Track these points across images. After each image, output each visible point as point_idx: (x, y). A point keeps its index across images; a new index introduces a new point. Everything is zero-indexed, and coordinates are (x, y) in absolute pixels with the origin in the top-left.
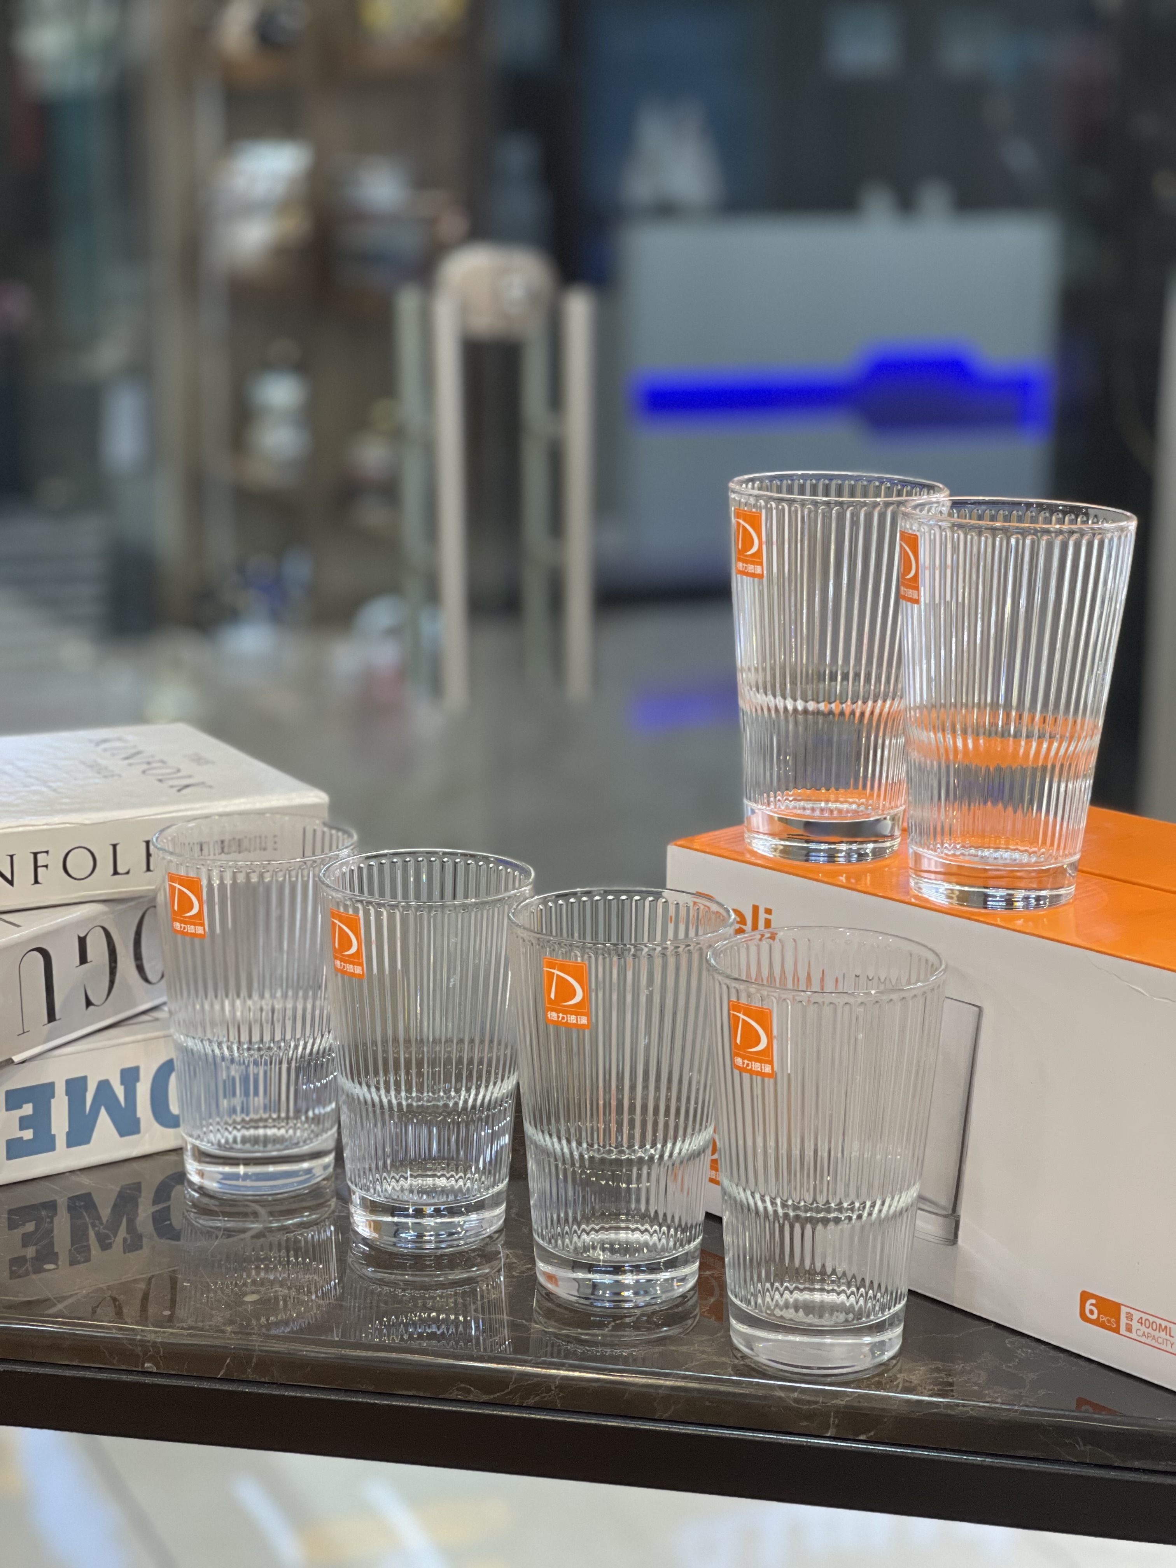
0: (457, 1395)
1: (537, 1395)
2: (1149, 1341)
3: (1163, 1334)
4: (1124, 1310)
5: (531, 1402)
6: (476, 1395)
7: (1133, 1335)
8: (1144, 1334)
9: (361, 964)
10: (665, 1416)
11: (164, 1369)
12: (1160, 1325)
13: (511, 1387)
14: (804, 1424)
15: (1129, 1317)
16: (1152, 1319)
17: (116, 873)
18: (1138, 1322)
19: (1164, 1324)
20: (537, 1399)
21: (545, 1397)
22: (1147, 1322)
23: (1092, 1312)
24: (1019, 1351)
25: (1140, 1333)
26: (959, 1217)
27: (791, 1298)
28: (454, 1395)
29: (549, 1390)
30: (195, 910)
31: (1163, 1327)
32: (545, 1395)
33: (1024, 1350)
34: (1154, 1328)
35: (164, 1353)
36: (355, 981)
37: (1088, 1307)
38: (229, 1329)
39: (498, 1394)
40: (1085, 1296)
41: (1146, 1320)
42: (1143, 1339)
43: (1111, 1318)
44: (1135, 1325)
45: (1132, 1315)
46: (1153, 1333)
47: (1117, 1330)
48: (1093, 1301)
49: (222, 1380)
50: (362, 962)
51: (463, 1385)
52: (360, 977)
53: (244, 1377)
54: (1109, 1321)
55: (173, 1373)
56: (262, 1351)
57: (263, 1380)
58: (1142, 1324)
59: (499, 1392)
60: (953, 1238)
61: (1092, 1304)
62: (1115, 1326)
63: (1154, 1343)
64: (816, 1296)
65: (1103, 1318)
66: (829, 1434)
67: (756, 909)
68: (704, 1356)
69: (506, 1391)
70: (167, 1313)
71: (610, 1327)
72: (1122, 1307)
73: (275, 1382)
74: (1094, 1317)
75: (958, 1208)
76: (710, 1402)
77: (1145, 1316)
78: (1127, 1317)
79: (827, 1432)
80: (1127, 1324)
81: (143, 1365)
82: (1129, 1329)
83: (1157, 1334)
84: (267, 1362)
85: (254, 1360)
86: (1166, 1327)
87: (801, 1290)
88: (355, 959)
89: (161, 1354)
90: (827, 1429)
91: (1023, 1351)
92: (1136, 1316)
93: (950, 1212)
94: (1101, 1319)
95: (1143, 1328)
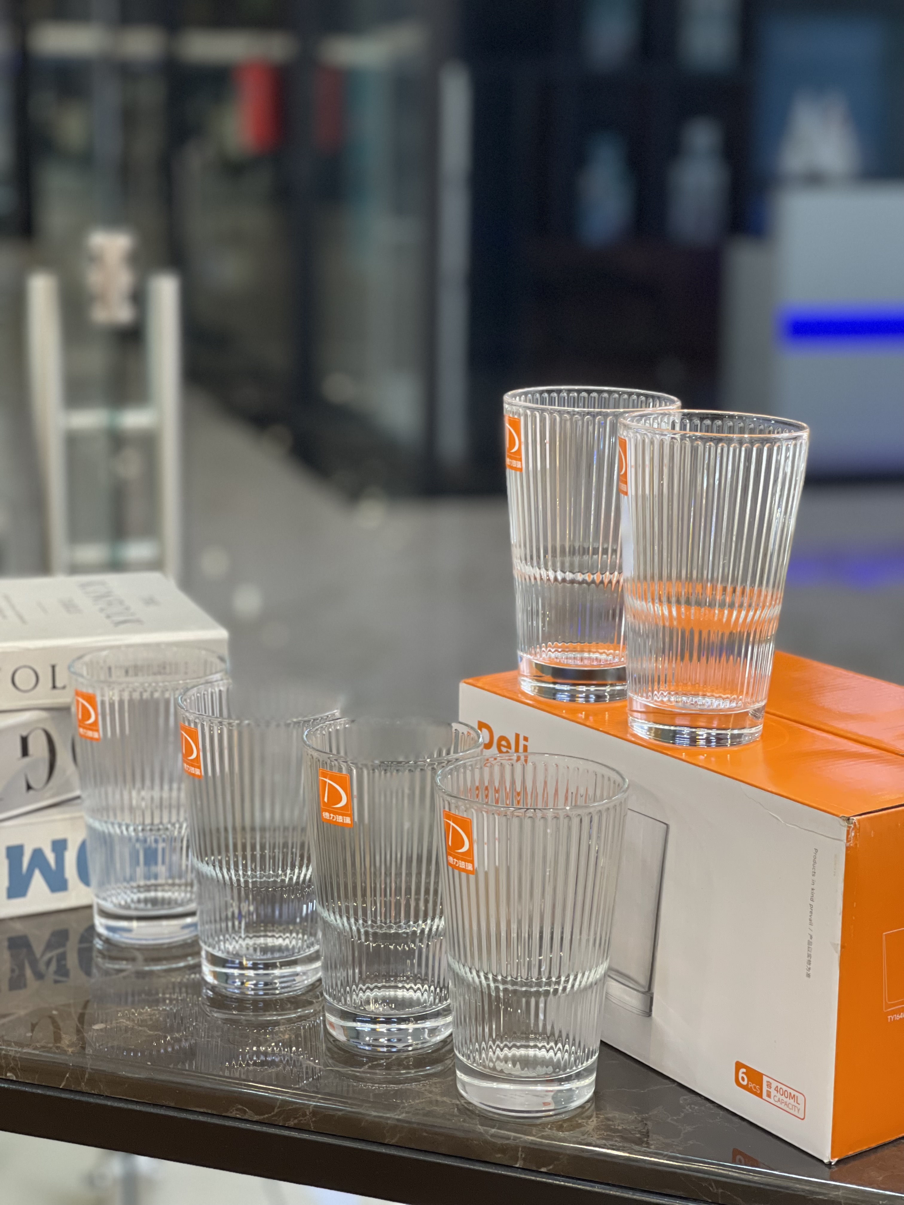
0: (236, 1114)
1: (296, 1118)
2: (782, 1106)
3: (792, 1101)
4: (765, 1079)
5: (291, 1123)
6: (250, 1115)
7: (772, 1101)
8: (779, 1100)
9: (199, 768)
10: (393, 1142)
11: (21, 1078)
12: (790, 1093)
13: (276, 1110)
14: (499, 1155)
15: (769, 1085)
16: (785, 1088)
17: (54, 687)
18: (775, 1089)
19: (793, 1093)
20: (296, 1121)
21: (302, 1120)
22: (781, 1090)
23: (743, 1079)
24: (687, 1108)
25: (776, 1099)
26: (652, 994)
27: (510, 1053)
28: (234, 1114)
29: (304, 1115)
30: (92, 720)
31: (792, 1096)
32: (301, 1118)
33: (692, 1106)
34: (786, 1096)
35: (21, 1066)
36: (197, 780)
37: (741, 1075)
38: (70, 1050)
39: (267, 1116)
40: (739, 1066)
41: (781, 1088)
42: (778, 1104)
43: (757, 1085)
44: (773, 1093)
45: (771, 1083)
46: (785, 1099)
47: (760, 1095)
48: (744, 1070)
49: (63, 1090)
50: (200, 766)
51: (240, 1107)
52: (199, 777)
53: (79, 1089)
54: (755, 1088)
55: (27, 1081)
56: (92, 1069)
57: (93, 1092)
58: (777, 1091)
59: (267, 1114)
60: (648, 1012)
61: (743, 1073)
62: (759, 1092)
63: (785, 1108)
64: (530, 1052)
65: (751, 1085)
66: (517, 1166)
67: (517, 736)
68: (430, 1095)
69: (272, 1114)
70: (29, 1034)
71: (366, 1067)
72: (764, 1077)
73: (102, 1094)
74: (745, 1083)
75: (652, 987)
76: (427, 1133)
77: (780, 1086)
78: (767, 1085)
79: (516, 1164)
80: (767, 1091)
81: (6, 1075)
82: (769, 1095)
83: (787, 1100)
84: (96, 1077)
85: (87, 1076)
86: (794, 1096)
87: (518, 1047)
88: (195, 763)
89: (19, 1067)
90: (516, 1160)
91: (691, 1108)
92: (774, 1084)
93: (647, 990)
94: (750, 1086)
95: (778, 1095)
